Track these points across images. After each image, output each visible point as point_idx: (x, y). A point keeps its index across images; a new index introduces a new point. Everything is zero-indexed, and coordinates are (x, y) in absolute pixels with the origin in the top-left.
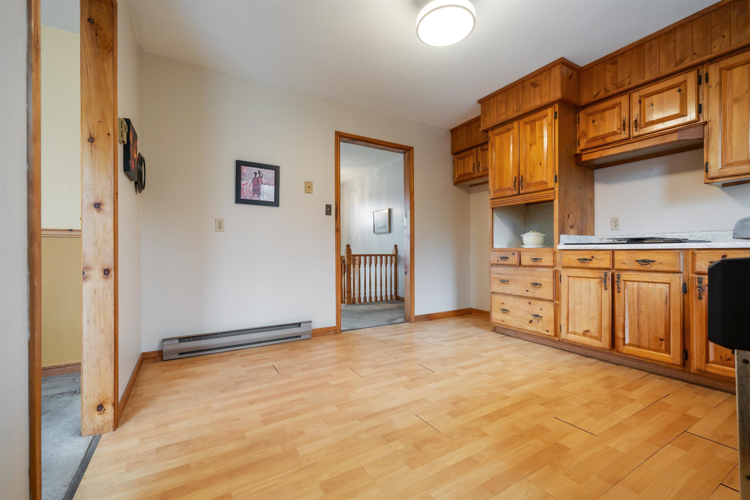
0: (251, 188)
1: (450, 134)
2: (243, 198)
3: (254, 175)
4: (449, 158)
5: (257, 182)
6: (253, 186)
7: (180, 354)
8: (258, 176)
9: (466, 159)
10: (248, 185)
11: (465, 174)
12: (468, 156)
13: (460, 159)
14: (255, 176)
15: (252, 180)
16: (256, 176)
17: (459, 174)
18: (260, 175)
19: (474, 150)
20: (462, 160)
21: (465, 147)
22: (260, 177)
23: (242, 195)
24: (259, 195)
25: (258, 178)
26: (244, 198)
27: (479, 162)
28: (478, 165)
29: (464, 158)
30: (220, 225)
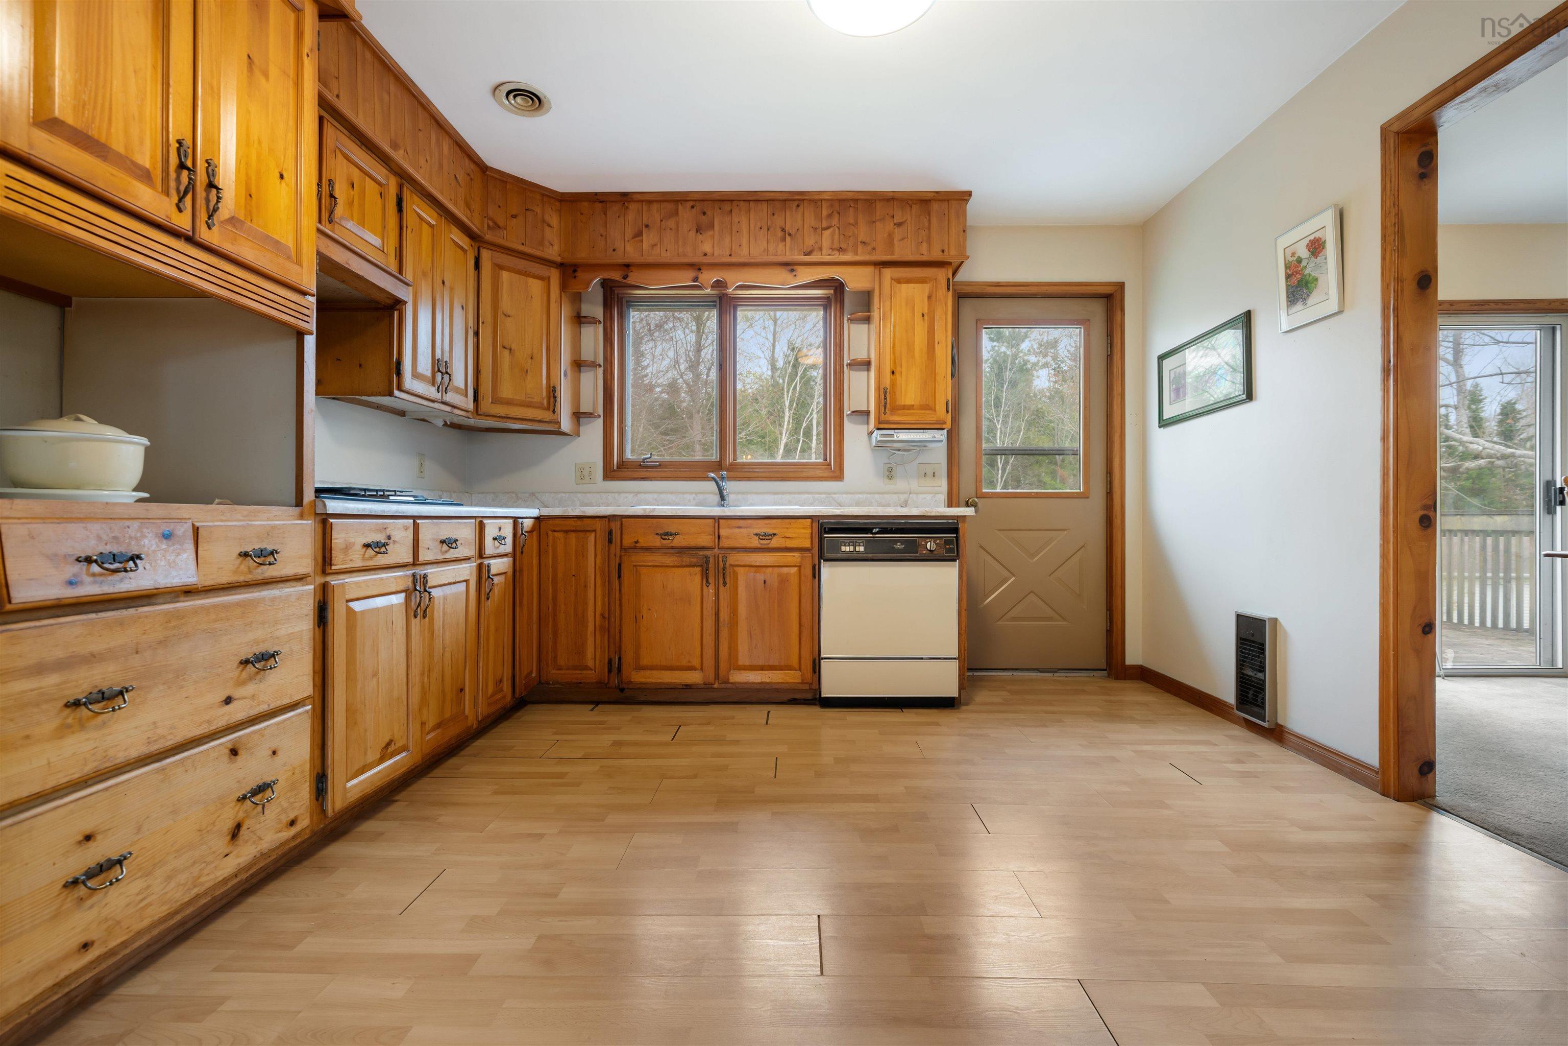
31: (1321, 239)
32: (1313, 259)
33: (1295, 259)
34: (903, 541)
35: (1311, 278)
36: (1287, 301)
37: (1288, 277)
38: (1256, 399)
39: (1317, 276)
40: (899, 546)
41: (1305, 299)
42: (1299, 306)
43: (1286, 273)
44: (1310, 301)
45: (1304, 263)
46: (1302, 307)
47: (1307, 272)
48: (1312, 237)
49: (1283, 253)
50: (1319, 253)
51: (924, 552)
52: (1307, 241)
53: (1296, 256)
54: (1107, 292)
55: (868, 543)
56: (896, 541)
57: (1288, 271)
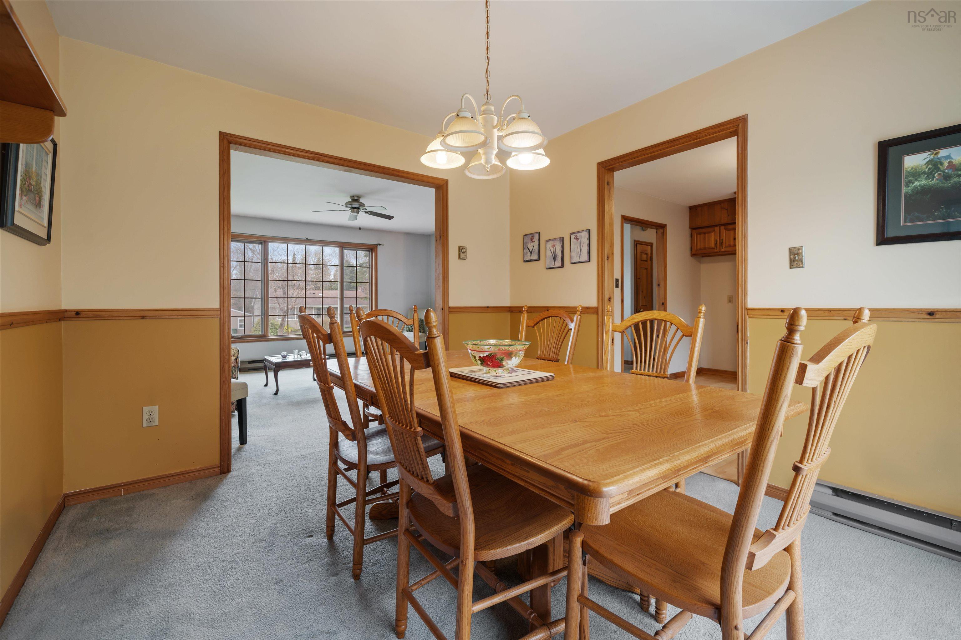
1: (688, 210)
4: (688, 232)
9: (706, 235)
11: (705, 249)
12: (709, 233)
13: (700, 234)
17: (699, 247)
19: (717, 229)
20: (702, 235)
21: (706, 224)
27: (722, 239)
28: (721, 242)
29: (705, 233)
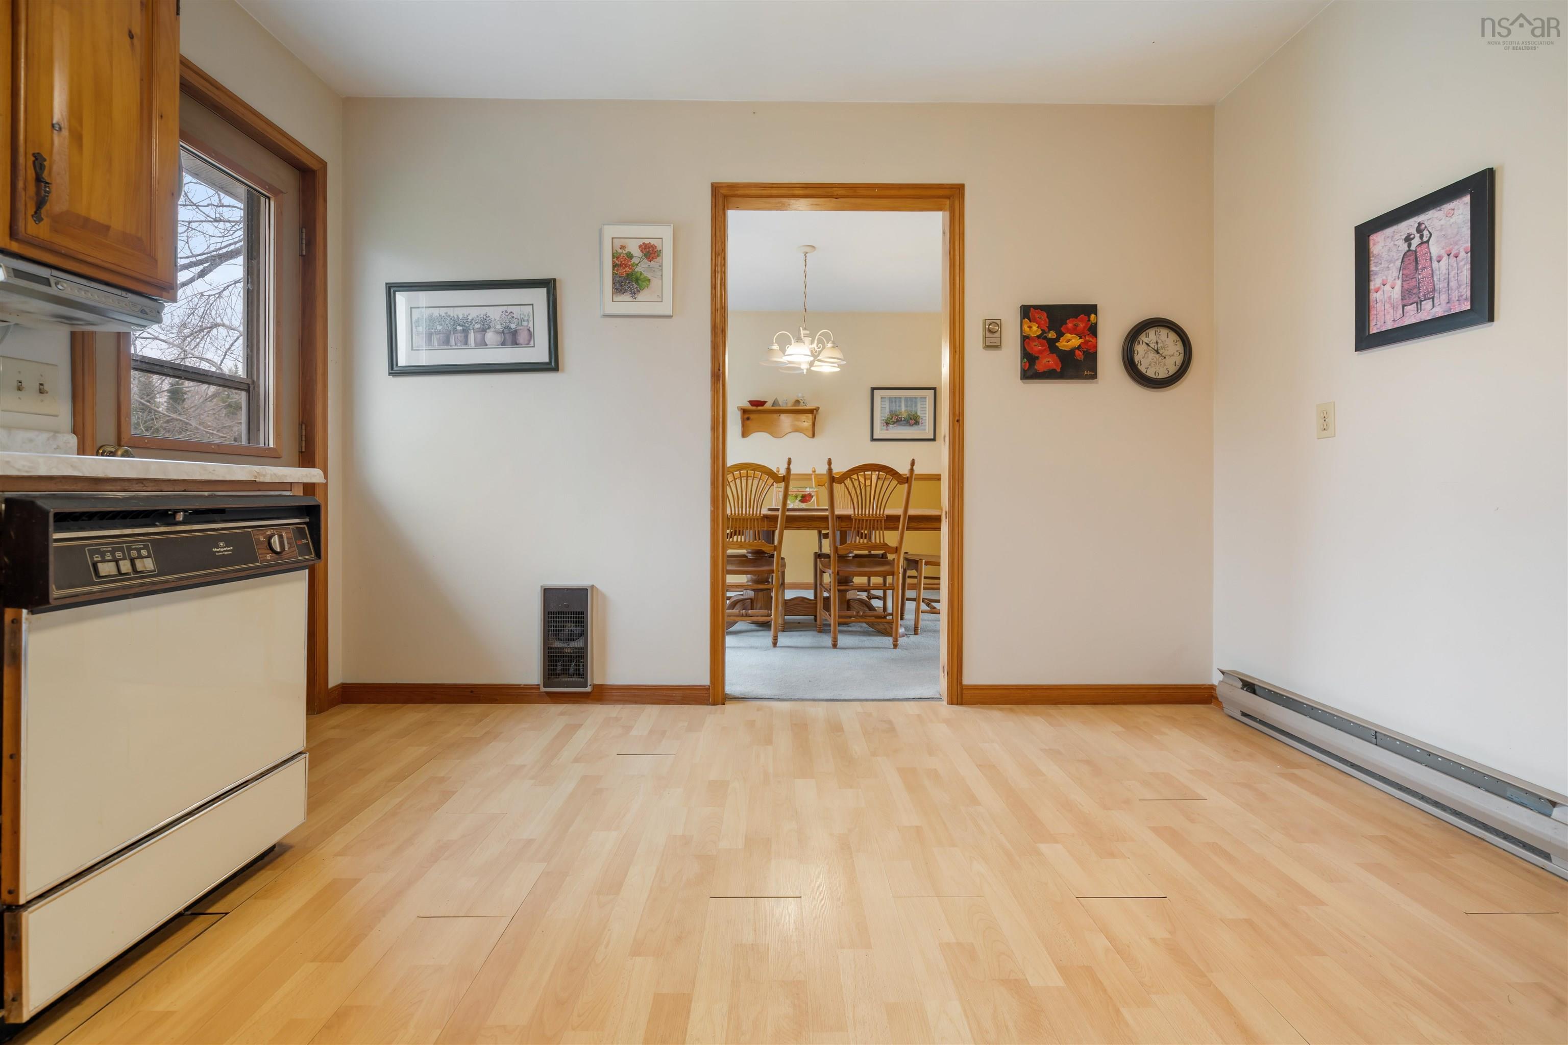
0: (1397, 293)
2: (1376, 332)
3: (1405, 247)
5: (1412, 267)
6: (1403, 281)
7: (1244, 714)
8: (1415, 242)
10: (1387, 287)
14: (1407, 249)
15: (1398, 263)
16: (1409, 245)
18: (1421, 237)
22: (1422, 243)
23: (1372, 323)
24: (1421, 305)
25: (1416, 252)
26: (1378, 329)
30: (1325, 420)
31: (656, 247)
32: (646, 261)
33: (624, 252)
34: (228, 539)
35: (642, 277)
36: (613, 288)
37: (615, 266)
38: (563, 371)
39: (650, 277)
40: (222, 549)
41: (635, 293)
42: (627, 297)
43: (613, 262)
44: (641, 296)
45: (635, 260)
46: (631, 299)
47: (638, 269)
48: (647, 241)
49: (611, 241)
50: (653, 258)
51: (268, 557)
52: (641, 242)
53: (627, 250)
54: (312, 166)
55: (158, 548)
56: (214, 540)
57: (615, 260)
